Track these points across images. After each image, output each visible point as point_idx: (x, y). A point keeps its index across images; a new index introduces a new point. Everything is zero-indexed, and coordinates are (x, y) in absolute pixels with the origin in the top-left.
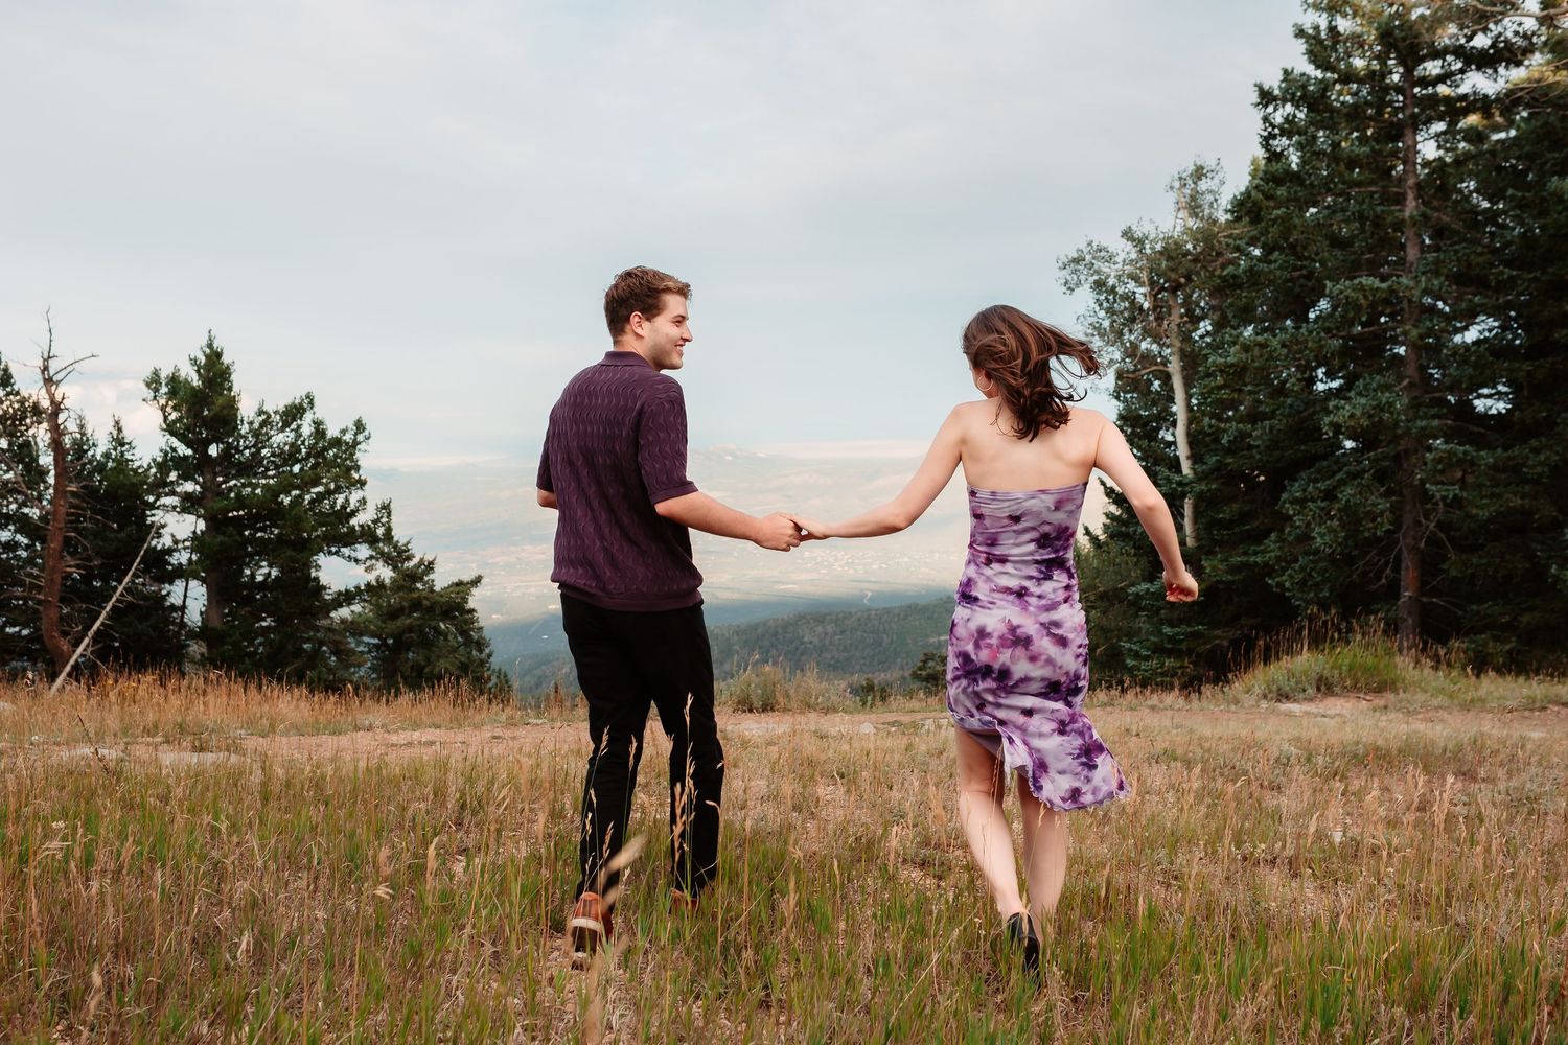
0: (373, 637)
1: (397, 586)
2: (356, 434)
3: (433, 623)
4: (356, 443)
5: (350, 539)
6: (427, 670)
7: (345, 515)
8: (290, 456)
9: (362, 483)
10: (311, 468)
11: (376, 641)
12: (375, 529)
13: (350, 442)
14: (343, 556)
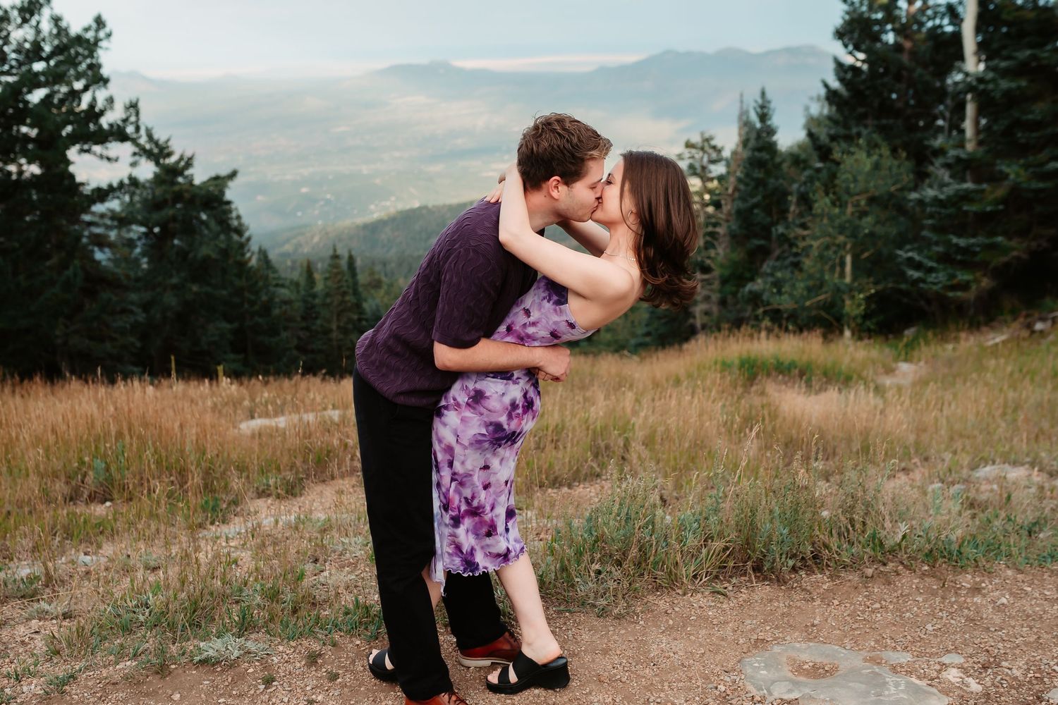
0: (142, 224)
1: (158, 180)
2: (97, 31)
3: (194, 214)
4: (97, 40)
5: (102, 137)
6: (191, 255)
7: (93, 114)
8: (35, 52)
9: (105, 81)
10: (57, 65)
11: (143, 229)
12: (124, 128)
13: (92, 40)
14: (95, 154)
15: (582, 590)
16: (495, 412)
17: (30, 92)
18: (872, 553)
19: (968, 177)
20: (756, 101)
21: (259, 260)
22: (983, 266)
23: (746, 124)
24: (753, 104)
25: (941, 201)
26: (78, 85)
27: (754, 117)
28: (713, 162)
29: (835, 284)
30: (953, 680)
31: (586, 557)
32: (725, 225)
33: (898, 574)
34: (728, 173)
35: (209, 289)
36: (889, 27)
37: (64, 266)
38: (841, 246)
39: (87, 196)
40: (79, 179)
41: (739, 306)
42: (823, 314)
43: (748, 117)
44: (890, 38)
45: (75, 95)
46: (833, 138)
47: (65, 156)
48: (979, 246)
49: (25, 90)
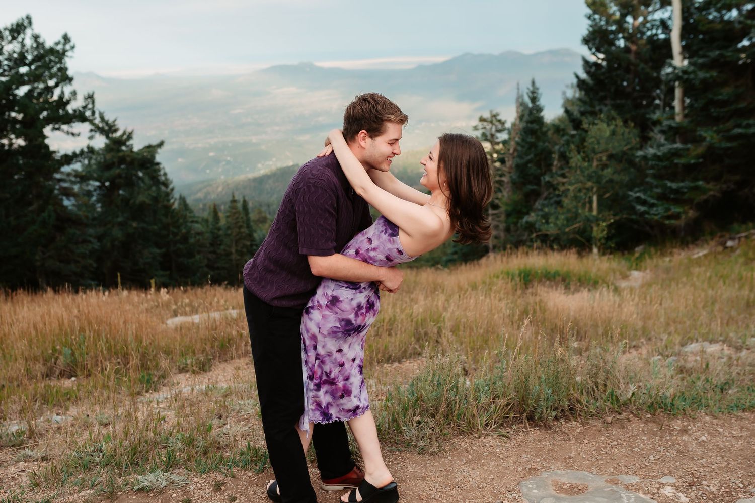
0: (96, 180)
1: (108, 149)
2: (65, 44)
3: (134, 172)
4: (65, 51)
5: (68, 119)
6: (132, 201)
7: (62, 103)
8: (21, 60)
9: (70, 80)
10: (36, 69)
11: (97, 183)
12: (84, 112)
13: (61, 51)
14: (63, 131)
15: (407, 435)
16: (346, 312)
17: (17, 88)
18: (611, 406)
19: (678, 140)
20: (528, 89)
21: (180, 204)
22: (689, 202)
23: (522, 104)
24: (526, 90)
25: (659, 157)
26: (51, 83)
27: (527, 100)
28: (499, 131)
29: (586, 216)
30: (668, 495)
31: (410, 412)
32: (508, 175)
33: (630, 421)
34: (510, 139)
35: (145, 225)
36: (620, 35)
37: (42, 210)
38: (589, 189)
39: (58, 160)
40: (52, 149)
41: (519, 232)
42: (578, 237)
43: (523, 99)
44: (621, 43)
45: (49, 90)
46: (583, 113)
47: (42, 132)
48: (686, 188)
49: (14, 86)
